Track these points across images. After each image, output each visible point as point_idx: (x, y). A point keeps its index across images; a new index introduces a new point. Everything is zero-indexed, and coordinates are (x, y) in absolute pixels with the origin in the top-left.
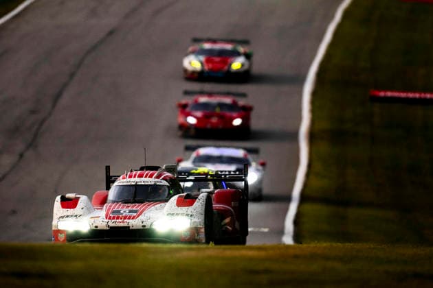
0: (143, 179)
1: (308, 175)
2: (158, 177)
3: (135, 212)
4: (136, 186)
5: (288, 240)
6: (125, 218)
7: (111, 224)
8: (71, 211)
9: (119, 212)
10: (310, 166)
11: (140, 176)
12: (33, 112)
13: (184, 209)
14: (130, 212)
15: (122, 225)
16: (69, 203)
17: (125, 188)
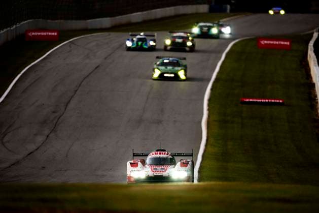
0: (162, 155)
1: (206, 146)
2: (167, 154)
3: (163, 169)
4: (160, 158)
5: (196, 182)
6: (160, 172)
7: (155, 174)
8: (135, 169)
9: (156, 169)
10: (207, 140)
11: (160, 154)
12: (54, 112)
13: (184, 168)
14: (162, 169)
15: (159, 174)
16: (134, 165)
17: (156, 159)
